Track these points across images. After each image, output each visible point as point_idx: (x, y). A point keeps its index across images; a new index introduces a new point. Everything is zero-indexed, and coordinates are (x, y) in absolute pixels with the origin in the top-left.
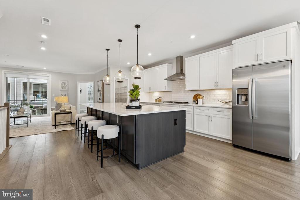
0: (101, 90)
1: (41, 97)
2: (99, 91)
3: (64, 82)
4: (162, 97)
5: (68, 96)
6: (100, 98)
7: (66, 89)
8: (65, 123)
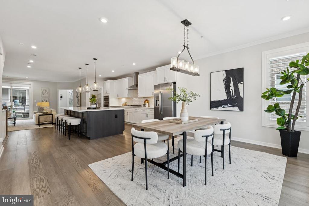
0: (79, 97)
1: (19, 103)
2: (77, 97)
3: (45, 89)
4: (127, 102)
5: (49, 101)
6: (78, 103)
7: (48, 96)
8: (47, 122)
